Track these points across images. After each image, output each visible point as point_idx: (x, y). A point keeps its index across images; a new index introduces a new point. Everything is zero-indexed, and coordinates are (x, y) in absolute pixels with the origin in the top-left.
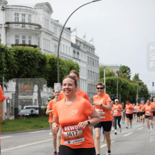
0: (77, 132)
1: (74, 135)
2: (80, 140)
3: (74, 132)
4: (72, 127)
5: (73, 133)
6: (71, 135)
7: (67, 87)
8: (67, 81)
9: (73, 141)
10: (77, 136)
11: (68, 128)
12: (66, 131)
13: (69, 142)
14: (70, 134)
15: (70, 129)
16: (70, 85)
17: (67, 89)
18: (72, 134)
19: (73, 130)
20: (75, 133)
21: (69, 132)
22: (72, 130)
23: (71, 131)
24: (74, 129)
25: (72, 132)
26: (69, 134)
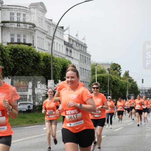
0: (77, 115)
2: (80, 123)
4: (72, 110)
5: (74, 116)
7: (69, 79)
8: (70, 74)
9: (74, 123)
10: (77, 119)
11: (69, 112)
12: (68, 115)
15: (71, 113)
16: (72, 77)
17: (71, 81)
19: (73, 114)
21: (70, 116)
22: (72, 113)
23: (71, 114)
24: (74, 113)
25: (72, 115)
26: (70, 117)
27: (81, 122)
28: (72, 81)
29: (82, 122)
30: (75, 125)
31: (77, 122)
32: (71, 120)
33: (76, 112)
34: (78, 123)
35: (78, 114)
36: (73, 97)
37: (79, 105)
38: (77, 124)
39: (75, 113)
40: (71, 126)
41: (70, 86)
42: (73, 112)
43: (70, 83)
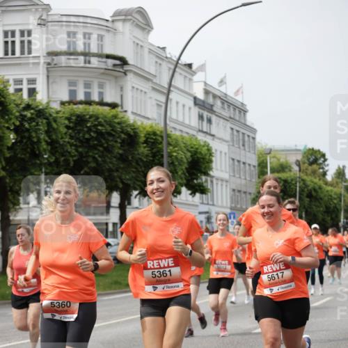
1: (278, 278)
2: (288, 287)
3: (278, 273)
6: (273, 278)
7: (265, 210)
9: (277, 287)
10: (283, 279)
11: (269, 269)
12: (266, 273)
13: (271, 290)
15: (272, 269)
16: (269, 206)
17: (267, 213)
18: (276, 277)
19: (277, 271)
20: (280, 275)
21: (270, 274)
22: (275, 269)
23: (274, 271)
24: (278, 268)
25: (275, 273)
26: (270, 276)
27: (291, 286)
28: (271, 212)
29: (293, 284)
30: (280, 290)
31: (283, 286)
32: (272, 281)
33: (282, 268)
35: (284, 271)
36: (277, 244)
37: (290, 258)
38: (283, 288)
39: (280, 269)
41: (267, 221)
42: (276, 267)
43: (267, 217)
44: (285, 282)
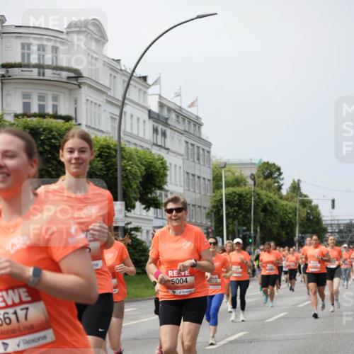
0: (27, 309)
1: (18, 320)
2: (39, 339)
3: (18, 309)
4: (10, 292)
5: (15, 313)
6: (8, 321)
9: (16, 341)
10: (27, 323)
14: (5, 319)
15: (4, 301)
18: (13, 317)
19: (14, 305)
20: (21, 314)
22: (10, 302)
23: (7, 306)
24: (17, 300)
25: (11, 311)
27: (45, 337)
30: (22, 347)
32: (5, 327)
33: (24, 299)
34: (33, 341)
38: (28, 342)
39: (21, 302)
40: (10, 350)
42: (12, 297)
44: (32, 329)
